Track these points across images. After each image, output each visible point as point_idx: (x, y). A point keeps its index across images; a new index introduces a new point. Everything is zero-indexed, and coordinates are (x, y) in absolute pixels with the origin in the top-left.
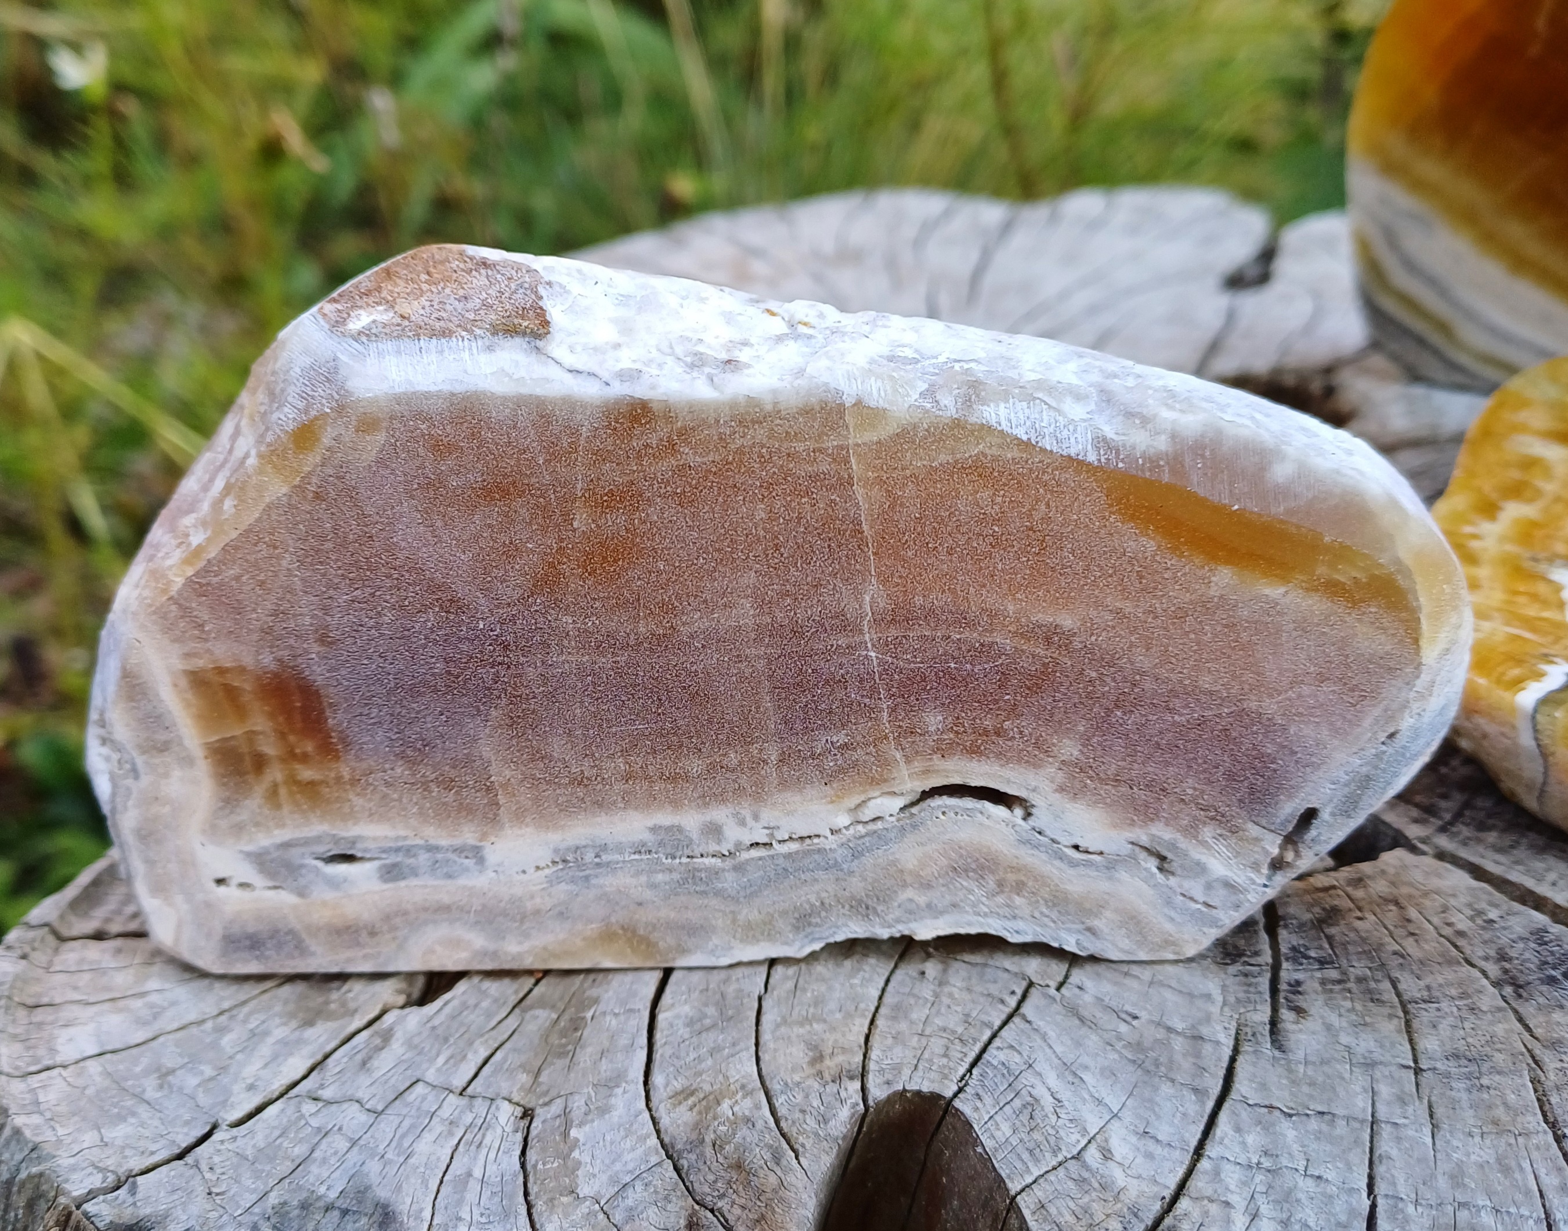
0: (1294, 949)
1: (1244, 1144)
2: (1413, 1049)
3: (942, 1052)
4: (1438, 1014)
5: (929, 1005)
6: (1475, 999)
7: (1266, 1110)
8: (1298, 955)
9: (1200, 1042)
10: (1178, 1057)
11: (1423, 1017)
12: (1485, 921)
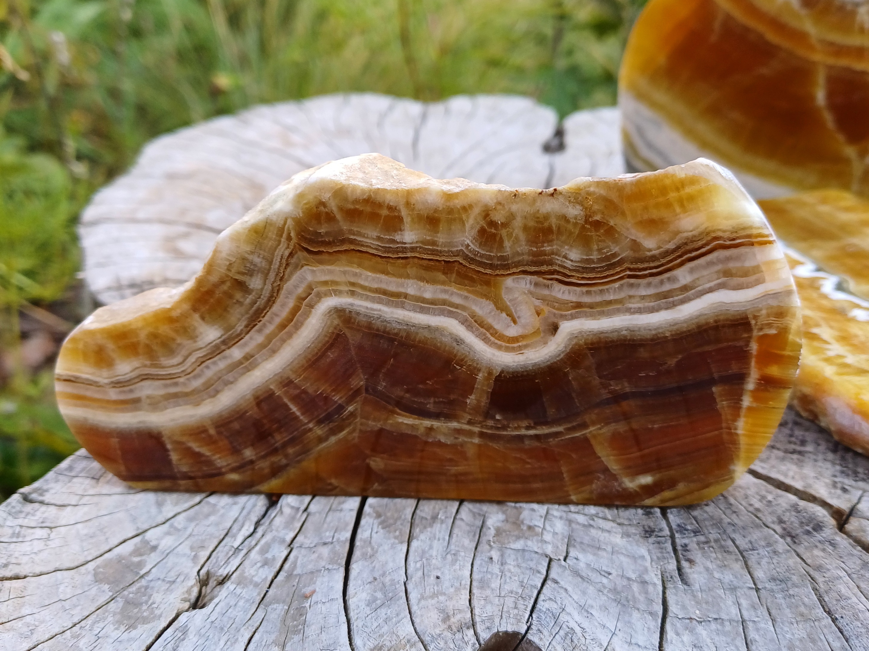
0: (679, 526)
1: (682, 641)
2: (752, 577)
3: (513, 606)
4: (759, 556)
5: (499, 577)
6: (775, 546)
7: (689, 621)
8: (682, 529)
9: (646, 585)
10: (637, 595)
11: (753, 559)
12: (766, 501)
